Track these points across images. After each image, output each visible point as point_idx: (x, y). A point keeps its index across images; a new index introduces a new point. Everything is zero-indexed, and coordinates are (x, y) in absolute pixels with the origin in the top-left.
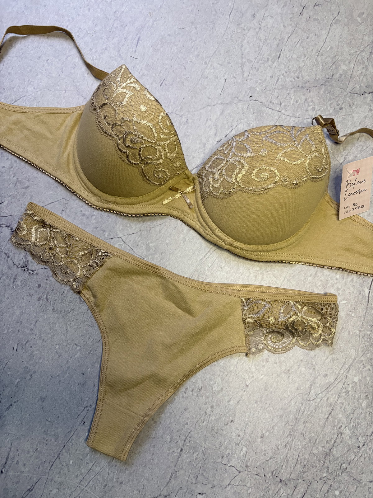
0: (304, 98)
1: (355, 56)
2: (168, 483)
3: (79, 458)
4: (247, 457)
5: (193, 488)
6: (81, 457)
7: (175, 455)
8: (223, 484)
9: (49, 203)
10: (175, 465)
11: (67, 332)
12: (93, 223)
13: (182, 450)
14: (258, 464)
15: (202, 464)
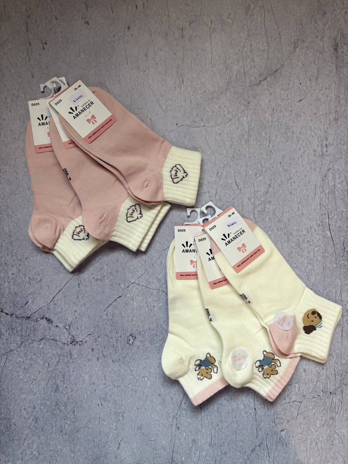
0: (217, 106)
1: (240, 54)
2: (257, 436)
3: (187, 453)
4: (301, 389)
5: (275, 429)
6: (188, 452)
7: (252, 415)
8: (294, 416)
9: (65, 284)
10: (256, 422)
11: (132, 372)
12: (108, 282)
13: (255, 409)
14: (311, 390)
15: (273, 411)
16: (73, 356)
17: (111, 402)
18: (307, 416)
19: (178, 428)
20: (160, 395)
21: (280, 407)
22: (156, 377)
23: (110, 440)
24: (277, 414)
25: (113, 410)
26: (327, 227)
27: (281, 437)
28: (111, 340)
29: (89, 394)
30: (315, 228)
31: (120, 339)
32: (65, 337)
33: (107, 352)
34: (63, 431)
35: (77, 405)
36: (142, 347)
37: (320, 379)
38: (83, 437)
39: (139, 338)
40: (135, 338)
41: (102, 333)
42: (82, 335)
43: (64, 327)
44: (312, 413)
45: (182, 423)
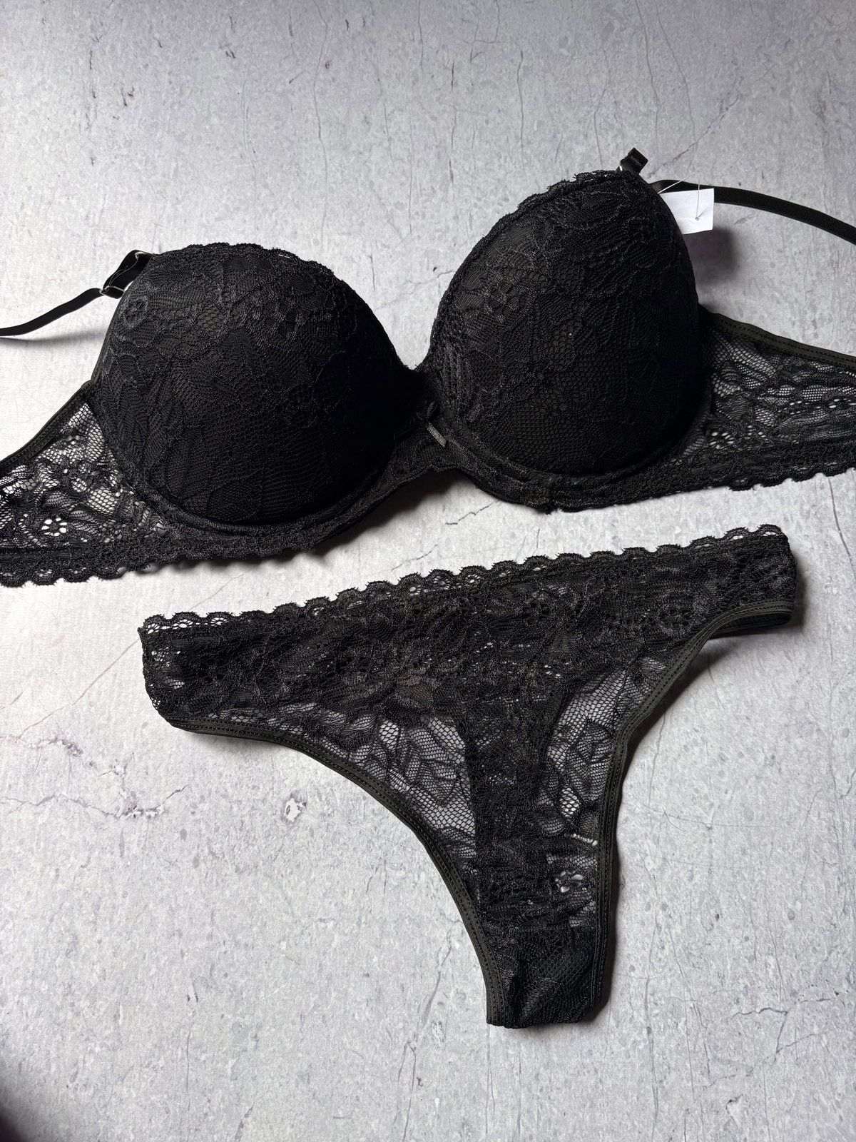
16: (129, 849)
17: (225, 994)
18: (806, 1057)
19: (420, 1080)
20: (368, 975)
21: (723, 1026)
22: (360, 920)
23: (215, 1109)
24: (716, 1047)
25: (230, 1017)
26: (830, 519)
27: (728, 1124)
28: (235, 809)
29: (164, 964)
30: (798, 523)
31: (260, 805)
32: (111, 796)
33: (222, 843)
34: (79, 1076)
35: (126, 997)
36: (323, 831)
37: (838, 941)
38: (137, 1098)
39: (316, 805)
40: (305, 804)
41: (214, 789)
42: (158, 791)
43: (111, 766)
44: (819, 1048)
45: (431, 1065)
